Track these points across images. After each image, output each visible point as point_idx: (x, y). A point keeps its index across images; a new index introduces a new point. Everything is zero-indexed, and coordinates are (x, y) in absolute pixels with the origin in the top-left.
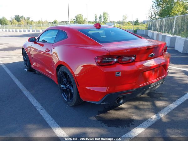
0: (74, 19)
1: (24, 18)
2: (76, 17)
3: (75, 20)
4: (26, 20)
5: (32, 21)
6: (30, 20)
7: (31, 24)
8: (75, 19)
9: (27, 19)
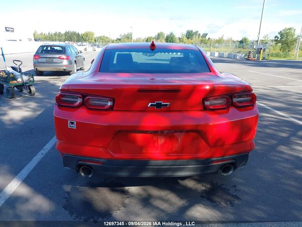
0: (276, 37)
1: (200, 34)
2: (281, 32)
3: (278, 38)
4: (200, 37)
5: (209, 38)
6: (207, 37)
7: (206, 43)
8: (279, 36)
9: (203, 36)
